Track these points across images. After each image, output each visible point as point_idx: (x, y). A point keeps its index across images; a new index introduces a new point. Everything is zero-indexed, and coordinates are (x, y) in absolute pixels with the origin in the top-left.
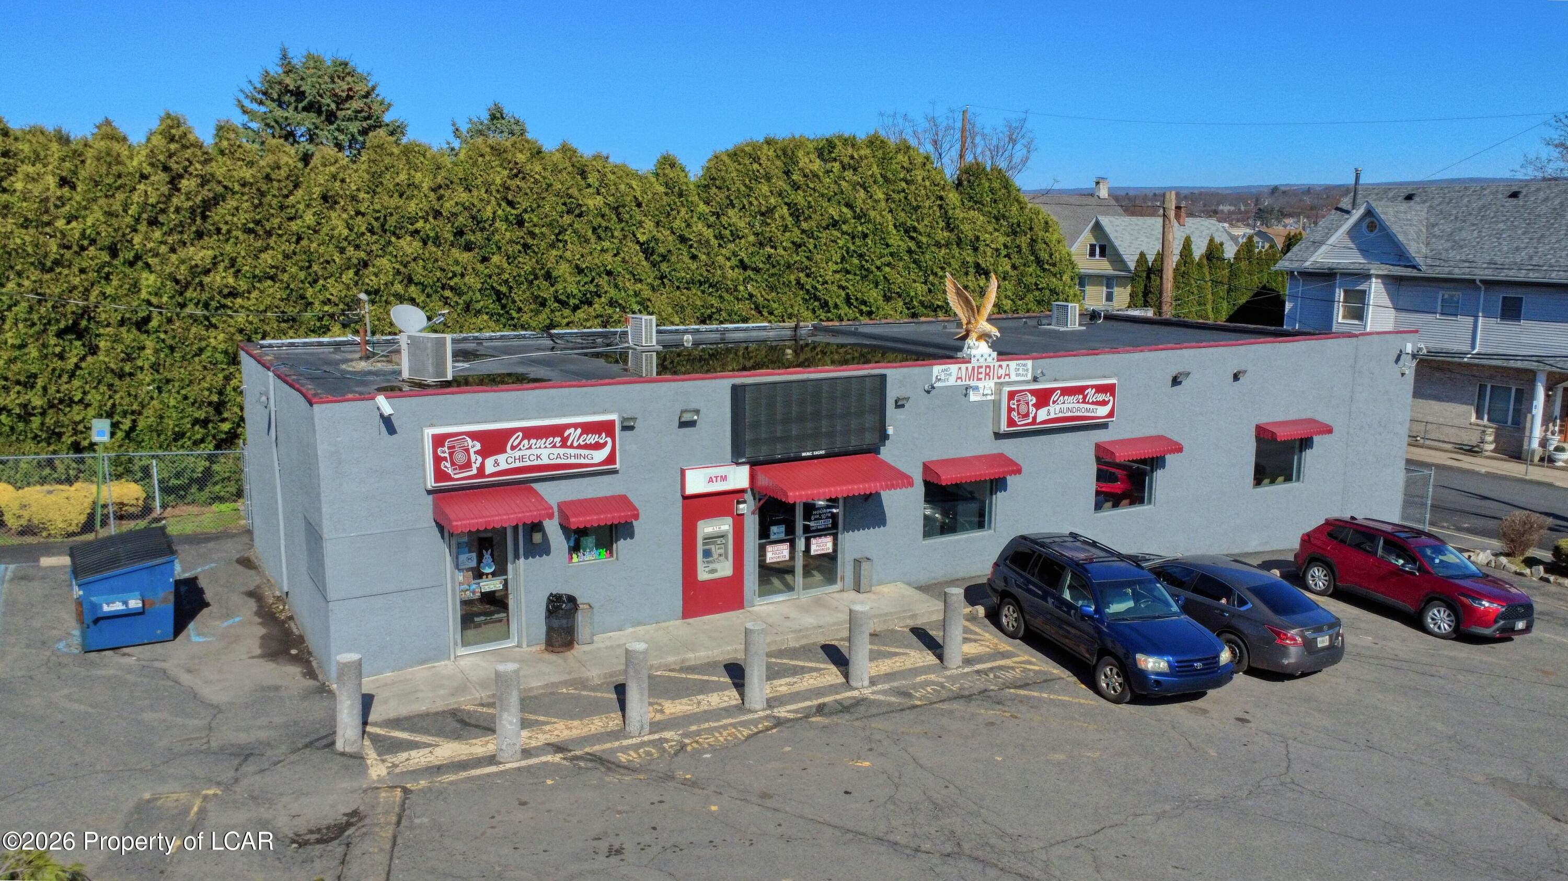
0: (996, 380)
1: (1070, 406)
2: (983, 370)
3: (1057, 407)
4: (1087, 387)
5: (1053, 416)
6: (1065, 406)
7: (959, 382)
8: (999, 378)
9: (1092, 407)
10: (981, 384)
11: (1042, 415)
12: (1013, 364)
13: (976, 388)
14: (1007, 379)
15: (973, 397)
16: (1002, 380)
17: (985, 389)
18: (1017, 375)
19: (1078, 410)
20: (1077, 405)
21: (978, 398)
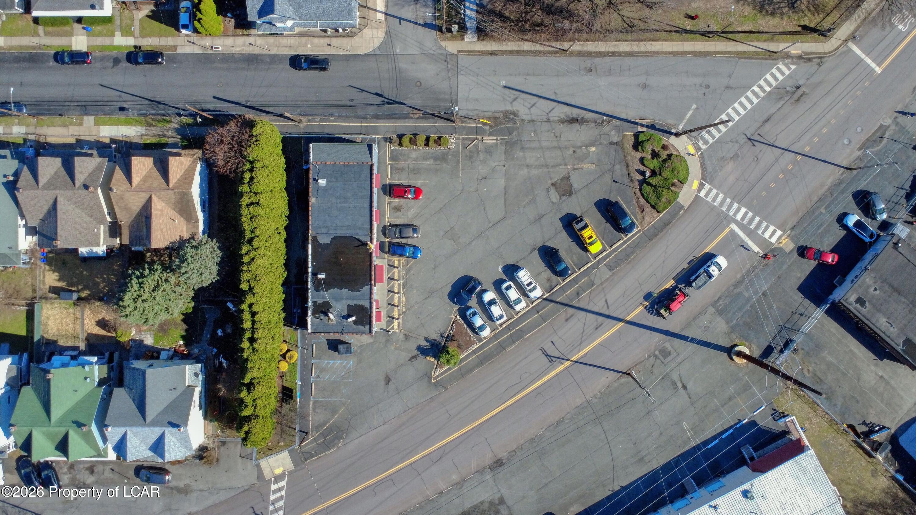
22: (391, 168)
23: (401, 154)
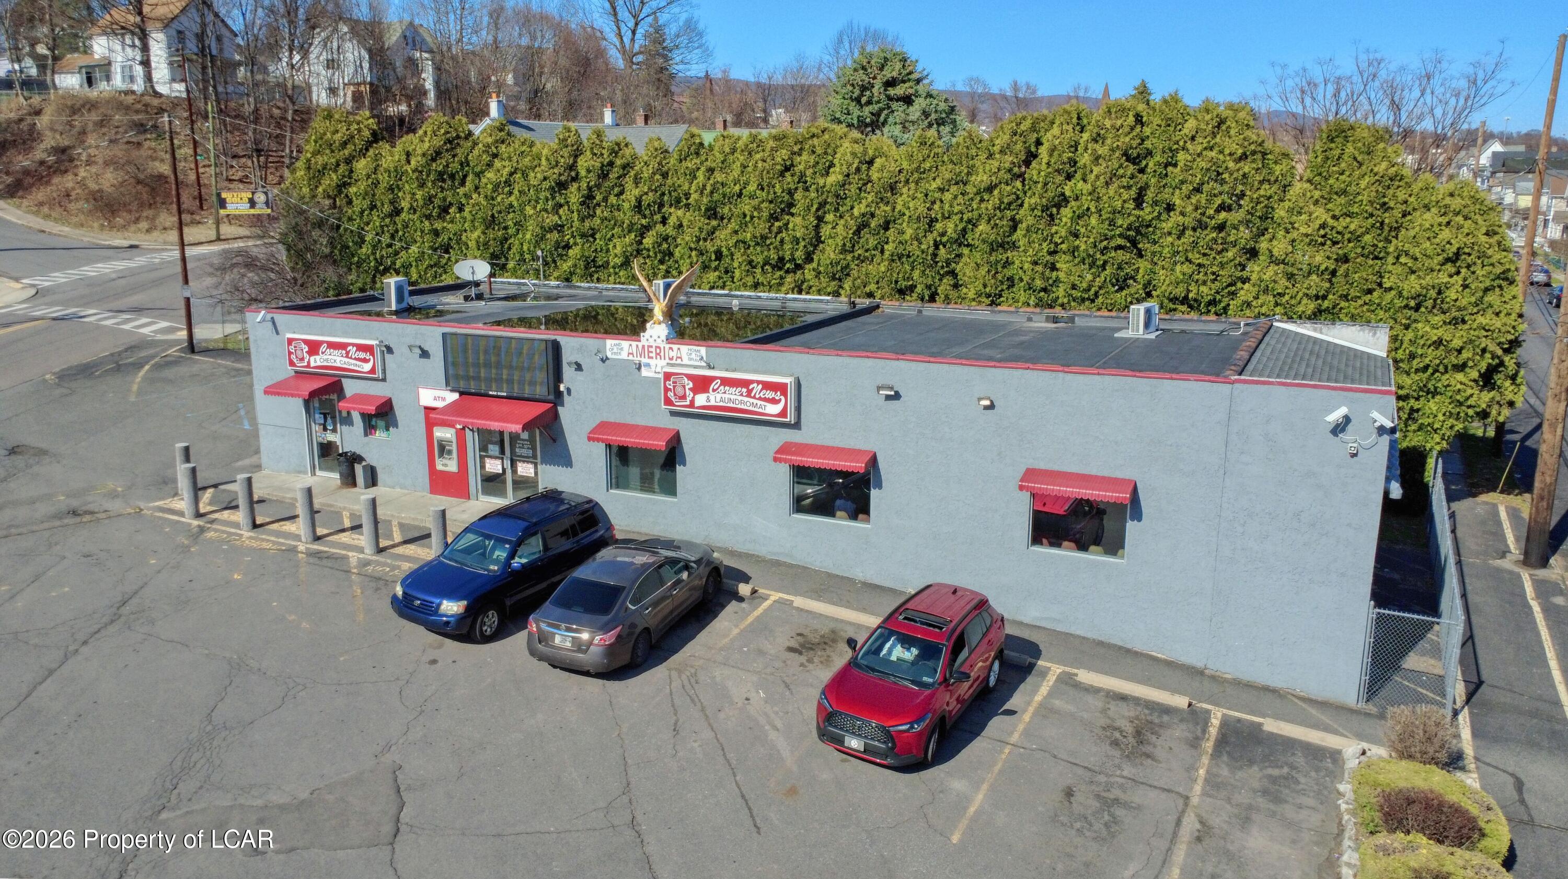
0: (667, 361)
1: (733, 397)
2: (653, 350)
3: (719, 396)
4: (752, 382)
5: (712, 403)
6: (727, 396)
7: (631, 357)
8: (671, 359)
9: (759, 402)
10: (652, 362)
11: (701, 400)
12: (684, 349)
13: (648, 365)
14: (679, 361)
15: (645, 372)
16: (674, 362)
17: (655, 368)
18: (690, 359)
19: (741, 402)
20: (740, 398)
21: (651, 375)
23: (1280, 779)
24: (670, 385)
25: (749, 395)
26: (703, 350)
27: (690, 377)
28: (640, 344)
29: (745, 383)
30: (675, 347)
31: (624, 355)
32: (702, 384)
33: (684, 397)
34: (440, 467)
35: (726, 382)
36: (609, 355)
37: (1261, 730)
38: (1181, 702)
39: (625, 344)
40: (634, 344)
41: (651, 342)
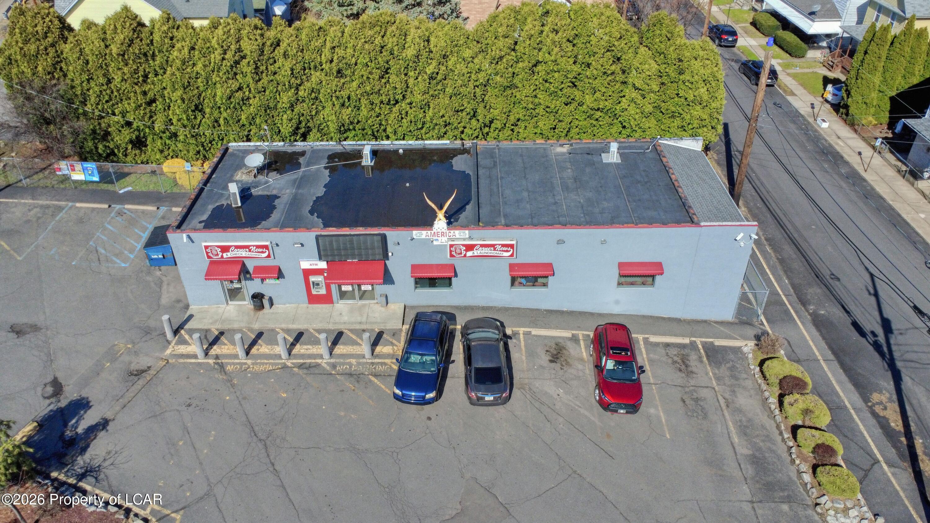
0: (448, 237)
1: (486, 251)
2: (439, 233)
3: (479, 252)
4: (497, 245)
5: (476, 254)
6: (483, 251)
7: (427, 237)
8: (450, 236)
9: (500, 252)
10: (439, 238)
11: (469, 254)
12: (457, 232)
13: (437, 240)
14: (454, 237)
17: (442, 240)
18: (460, 236)
19: (491, 253)
20: (490, 251)
21: (437, 244)
22: (683, 346)
23: (732, 369)
24: (453, 249)
25: (495, 249)
26: (467, 232)
27: (463, 245)
28: (433, 232)
29: (493, 246)
30: (452, 232)
31: (423, 237)
32: (470, 248)
33: (461, 253)
34: (314, 292)
35: (482, 246)
36: (415, 237)
37: (715, 346)
38: (686, 341)
39: (424, 233)
40: (429, 232)
41: (439, 230)
